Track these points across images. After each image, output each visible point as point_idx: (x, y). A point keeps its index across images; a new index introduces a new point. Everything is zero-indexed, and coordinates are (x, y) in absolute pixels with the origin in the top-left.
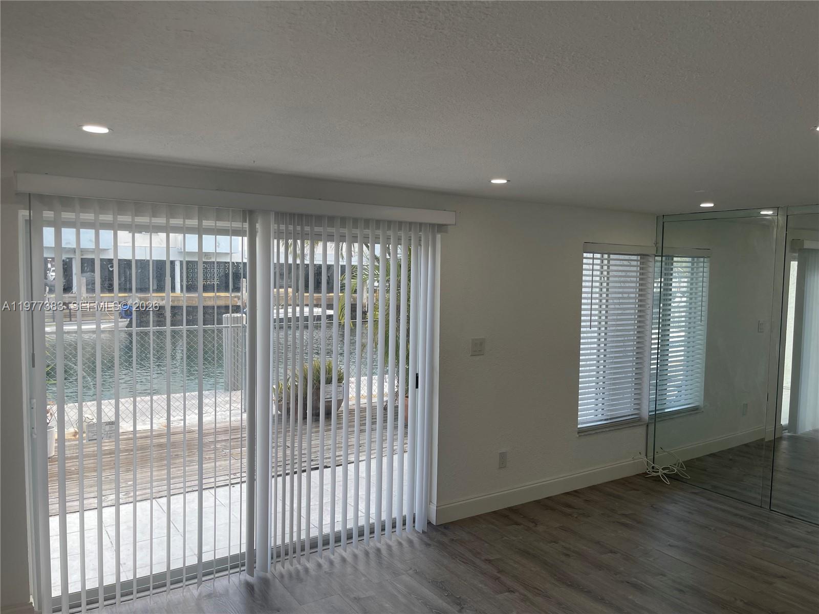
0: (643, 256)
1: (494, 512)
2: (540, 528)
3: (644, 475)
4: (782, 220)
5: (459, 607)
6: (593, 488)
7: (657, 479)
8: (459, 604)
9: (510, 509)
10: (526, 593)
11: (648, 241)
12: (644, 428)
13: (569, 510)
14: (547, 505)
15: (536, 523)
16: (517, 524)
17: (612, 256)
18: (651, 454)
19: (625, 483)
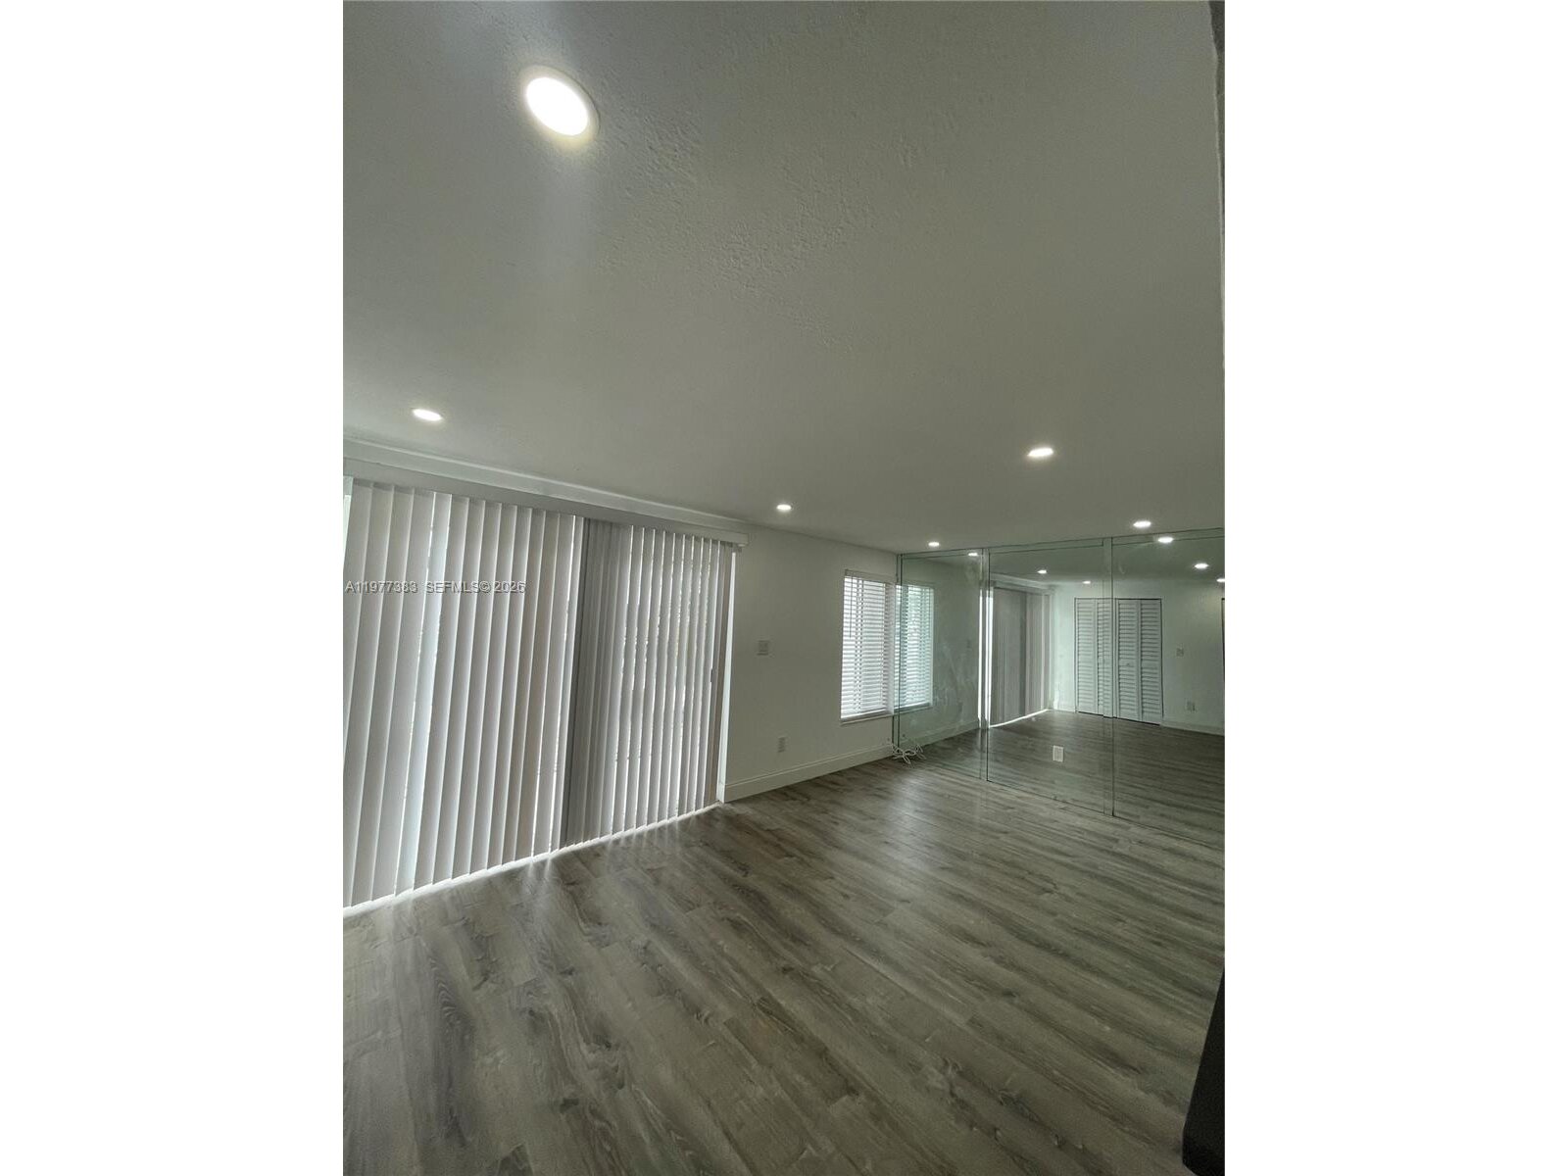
0: (887, 583)
1: (775, 790)
2: (813, 802)
3: (891, 758)
4: (985, 557)
5: (744, 873)
6: (853, 768)
7: (901, 761)
8: (744, 870)
9: (788, 788)
10: (803, 856)
11: (892, 573)
12: (890, 720)
13: (836, 787)
14: (818, 783)
15: (809, 798)
16: (794, 799)
17: (865, 582)
18: (896, 741)
19: (877, 764)
